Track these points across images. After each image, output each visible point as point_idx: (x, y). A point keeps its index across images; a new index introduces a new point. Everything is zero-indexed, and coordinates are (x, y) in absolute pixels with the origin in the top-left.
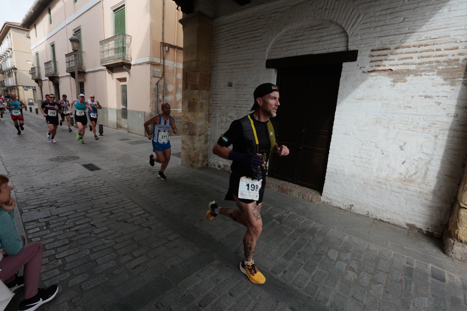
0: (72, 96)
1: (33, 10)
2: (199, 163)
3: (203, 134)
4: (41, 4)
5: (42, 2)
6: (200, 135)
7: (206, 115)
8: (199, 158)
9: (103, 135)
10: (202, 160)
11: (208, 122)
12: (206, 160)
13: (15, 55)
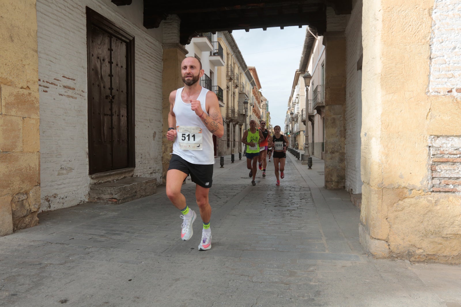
0: (319, 134)
1: (303, 54)
2: (333, 184)
3: (337, 152)
4: (307, 47)
5: (307, 45)
6: (333, 153)
7: (340, 131)
8: (332, 178)
9: (312, 169)
10: (336, 180)
11: (343, 139)
12: (343, 182)
13: (301, 100)
